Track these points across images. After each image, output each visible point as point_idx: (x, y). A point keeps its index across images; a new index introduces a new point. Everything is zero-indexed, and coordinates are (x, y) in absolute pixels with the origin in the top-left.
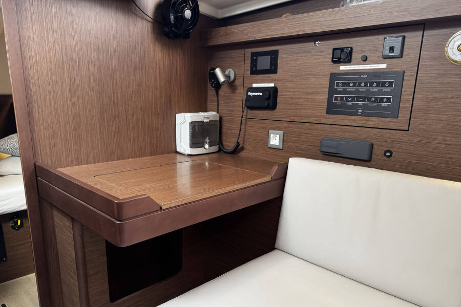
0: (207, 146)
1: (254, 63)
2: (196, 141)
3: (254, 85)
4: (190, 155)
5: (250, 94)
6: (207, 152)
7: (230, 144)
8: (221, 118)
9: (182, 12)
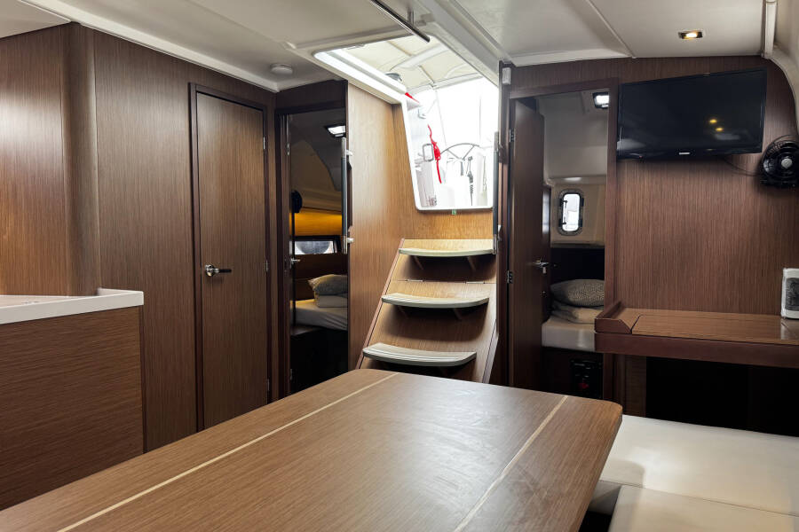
4: (787, 319)
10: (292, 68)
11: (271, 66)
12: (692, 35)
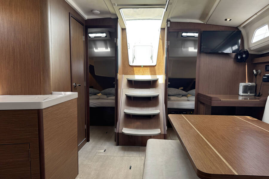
0: (249, 93)
1: (266, 68)
2: (245, 91)
3: (266, 75)
4: (242, 96)
5: (264, 77)
6: (249, 95)
7: (258, 93)
8: (256, 85)
9: (242, 56)
10: (100, 11)
11: (92, 11)
12: (228, 20)
